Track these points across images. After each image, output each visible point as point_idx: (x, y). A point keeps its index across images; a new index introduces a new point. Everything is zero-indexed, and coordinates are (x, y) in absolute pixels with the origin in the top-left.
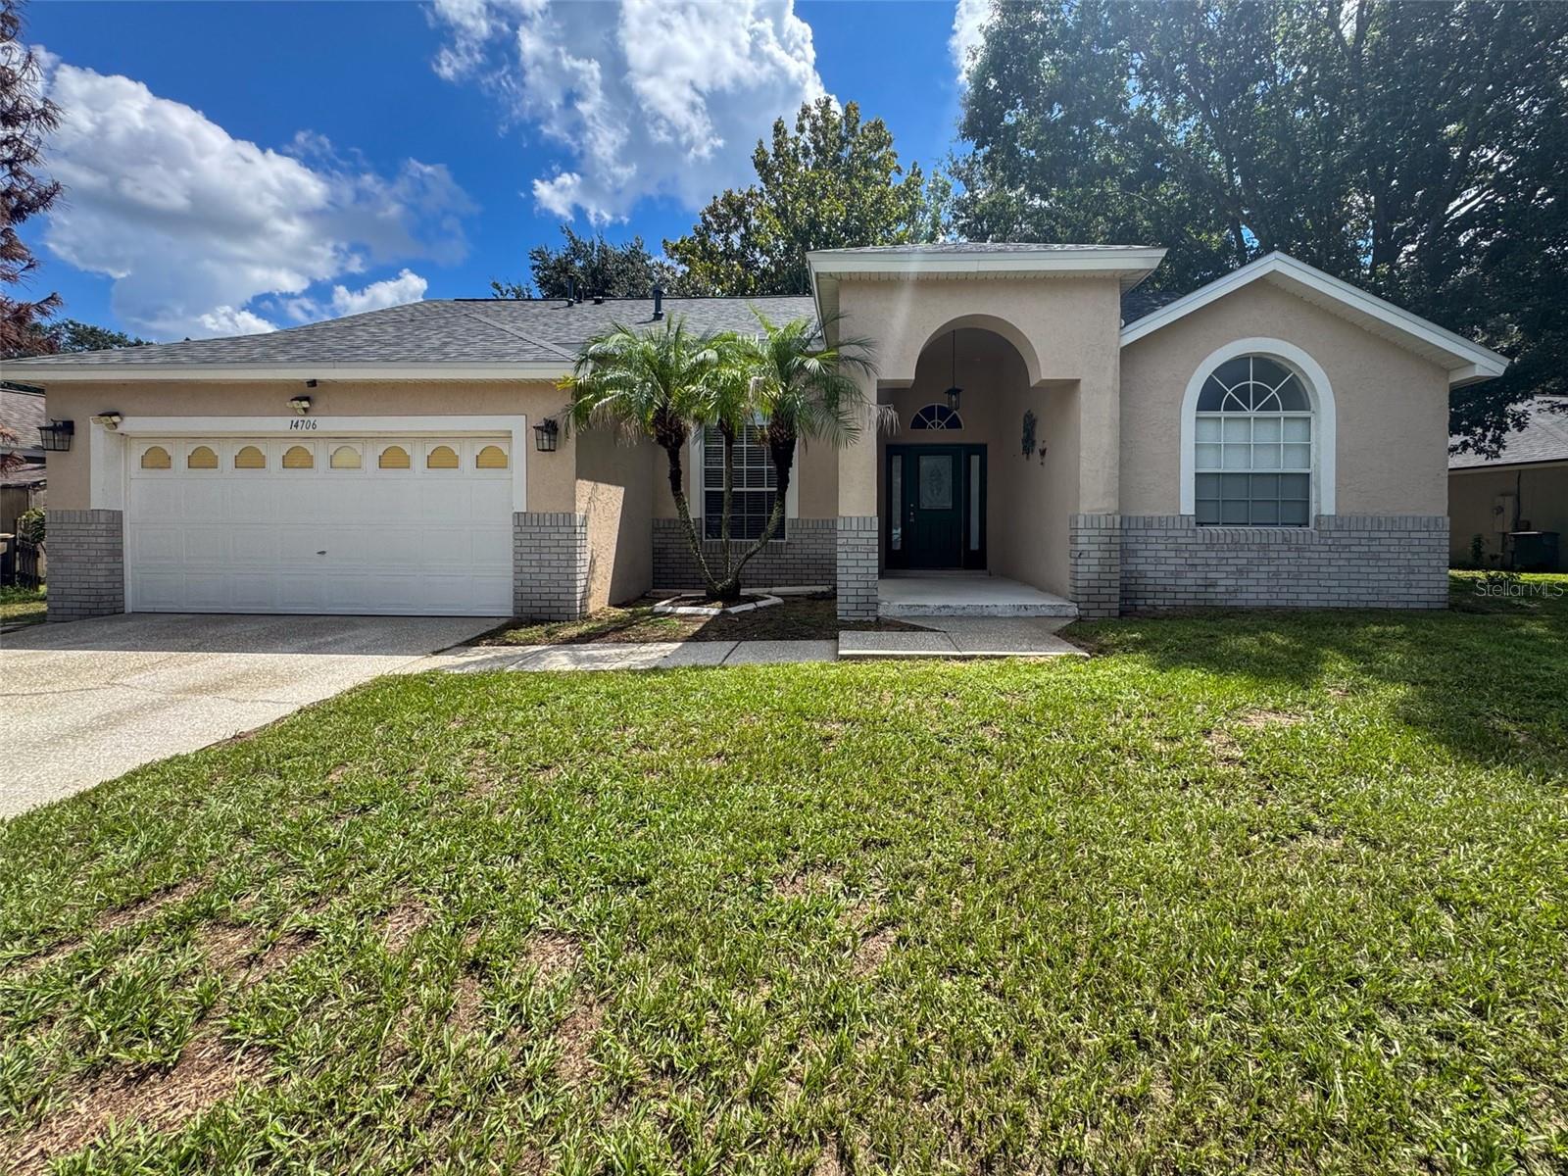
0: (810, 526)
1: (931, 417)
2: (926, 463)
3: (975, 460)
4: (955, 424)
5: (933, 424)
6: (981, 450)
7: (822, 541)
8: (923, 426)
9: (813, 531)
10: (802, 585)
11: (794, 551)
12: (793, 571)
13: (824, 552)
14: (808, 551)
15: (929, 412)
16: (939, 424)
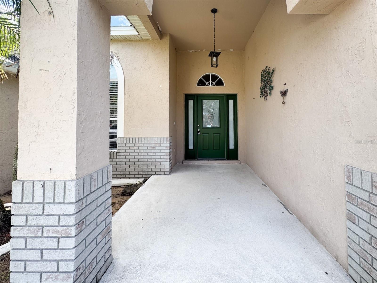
0: (131, 142)
1: (208, 80)
2: (206, 104)
3: (231, 102)
4: (220, 83)
5: (209, 83)
6: (234, 97)
7: (138, 151)
8: (204, 84)
9: (133, 145)
10: (125, 178)
11: (121, 157)
12: (120, 170)
13: (139, 157)
14: (130, 157)
15: (207, 77)
16: (212, 84)
